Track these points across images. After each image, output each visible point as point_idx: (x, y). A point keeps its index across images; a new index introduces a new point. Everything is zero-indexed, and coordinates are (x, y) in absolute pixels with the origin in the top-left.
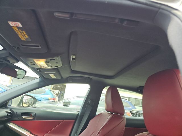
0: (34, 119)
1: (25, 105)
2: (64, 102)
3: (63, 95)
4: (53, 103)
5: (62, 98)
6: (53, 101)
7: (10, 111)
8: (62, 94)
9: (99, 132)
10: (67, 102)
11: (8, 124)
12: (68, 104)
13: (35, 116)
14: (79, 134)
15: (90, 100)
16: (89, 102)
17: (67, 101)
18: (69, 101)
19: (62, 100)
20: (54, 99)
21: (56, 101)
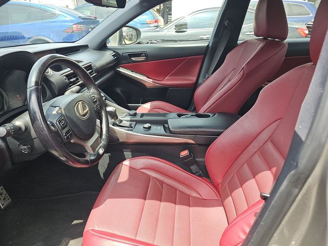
0: (147, 60)
1: (127, 42)
2: (176, 26)
3: (170, 10)
4: (158, 29)
5: (169, 16)
6: (156, 24)
7: (114, 53)
8: (168, 8)
9: (243, 68)
10: (181, 25)
11: (118, 69)
12: (183, 28)
13: (146, 55)
14: (212, 73)
15: (227, 21)
16: (226, 24)
17: (182, 22)
18: (185, 21)
19: (169, 23)
20: (156, 21)
21: (159, 24)
